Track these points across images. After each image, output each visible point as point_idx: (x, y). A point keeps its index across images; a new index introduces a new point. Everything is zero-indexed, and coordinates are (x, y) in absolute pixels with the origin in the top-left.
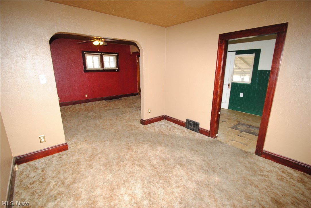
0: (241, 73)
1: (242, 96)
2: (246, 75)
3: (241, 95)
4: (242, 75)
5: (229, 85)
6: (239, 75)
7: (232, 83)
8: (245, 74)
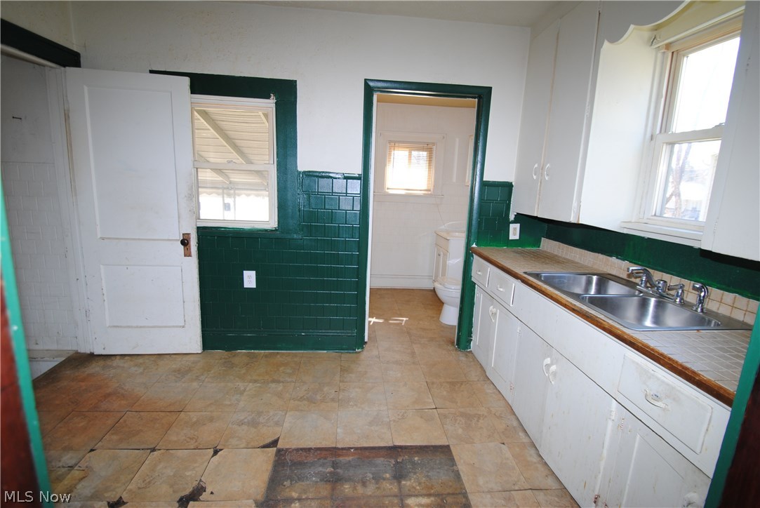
0: (224, 188)
1: (253, 285)
2: (239, 195)
3: (250, 279)
4: (229, 195)
5: (185, 242)
6: (218, 194)
7: (198, 228)
8: (237, 191)
